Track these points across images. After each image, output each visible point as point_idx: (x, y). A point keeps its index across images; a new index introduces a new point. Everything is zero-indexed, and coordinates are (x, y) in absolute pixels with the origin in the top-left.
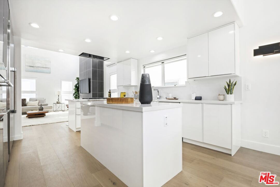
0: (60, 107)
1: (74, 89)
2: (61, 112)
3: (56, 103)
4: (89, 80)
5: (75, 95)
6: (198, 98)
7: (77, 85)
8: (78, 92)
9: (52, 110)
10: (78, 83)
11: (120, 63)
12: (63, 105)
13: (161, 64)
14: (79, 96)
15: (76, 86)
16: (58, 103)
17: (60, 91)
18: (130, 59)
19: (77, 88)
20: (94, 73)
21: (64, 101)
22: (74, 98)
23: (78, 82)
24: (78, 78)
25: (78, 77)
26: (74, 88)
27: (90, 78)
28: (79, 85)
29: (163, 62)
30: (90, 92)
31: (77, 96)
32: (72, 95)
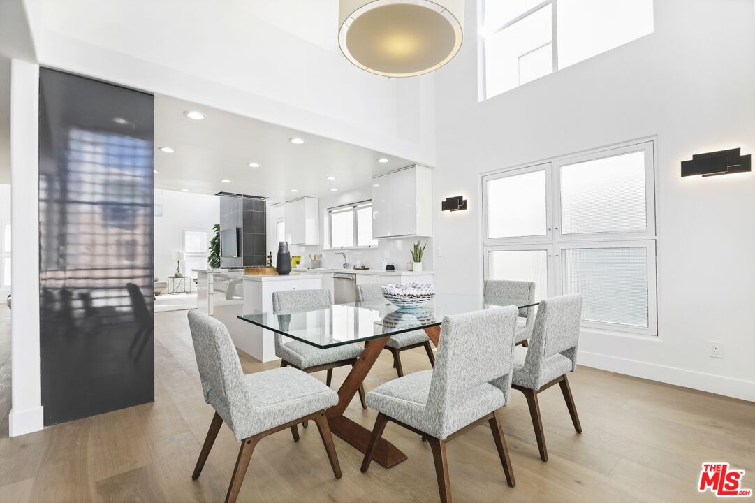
0: (182, 285)
1: (210, 248)
2: (184, 295)
3: (173, 276)
4: (238, 231)
5: (211, 260)
6: (390, 268)
7: (217, 240)
8: (218, 254)
9: (166, 290)
10: (217, 236)
11: (289, 203)
12: (188, 281)
13: (351, 210)
14: (219, 262)
15: (213, 242)
16: (177, 276)
17: (181, 251)
18: (303, 198)
19: (216, 245)
20: (248, 218)
21: (189, 273)
22: (210, 267)
23: (218, 233)
24: (217, 227)
25: (218, 223)
26: (210, 246)
27: (239, 227)
28: (219, 240)
29: (354, 205)
30: (239, 255)
31: (215, 262)
32: (206, 259)
